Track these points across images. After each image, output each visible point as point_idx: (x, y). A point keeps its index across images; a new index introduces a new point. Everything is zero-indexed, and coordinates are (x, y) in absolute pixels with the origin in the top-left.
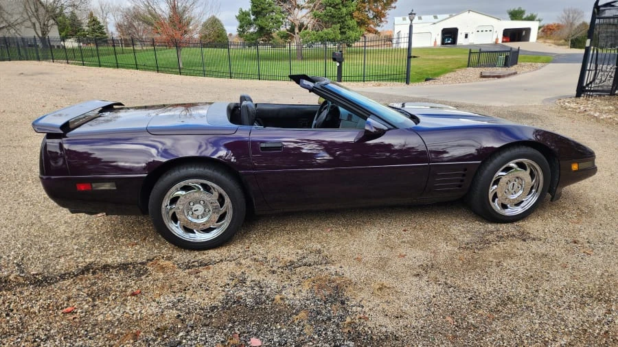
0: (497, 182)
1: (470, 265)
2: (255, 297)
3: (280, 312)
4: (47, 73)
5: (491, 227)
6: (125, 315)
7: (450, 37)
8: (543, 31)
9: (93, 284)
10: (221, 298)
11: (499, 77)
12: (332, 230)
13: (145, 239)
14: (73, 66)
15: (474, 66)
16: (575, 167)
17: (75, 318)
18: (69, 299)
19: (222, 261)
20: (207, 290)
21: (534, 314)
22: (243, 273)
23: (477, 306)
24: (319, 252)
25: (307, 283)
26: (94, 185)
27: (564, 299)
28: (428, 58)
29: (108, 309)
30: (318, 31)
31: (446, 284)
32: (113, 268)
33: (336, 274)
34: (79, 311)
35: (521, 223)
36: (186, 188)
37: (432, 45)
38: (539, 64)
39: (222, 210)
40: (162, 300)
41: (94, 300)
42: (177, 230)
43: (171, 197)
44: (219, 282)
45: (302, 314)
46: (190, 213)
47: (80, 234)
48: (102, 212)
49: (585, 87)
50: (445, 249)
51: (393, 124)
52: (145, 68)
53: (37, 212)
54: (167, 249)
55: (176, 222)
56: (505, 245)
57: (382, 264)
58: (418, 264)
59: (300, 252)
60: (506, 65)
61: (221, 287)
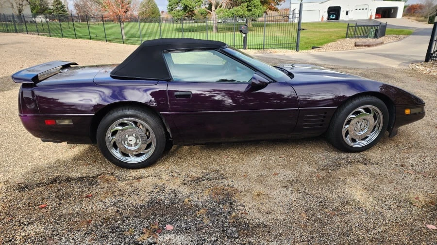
0: (348, 123)
1: (324, 180)
2: (171, 200)
3: (187, 209)
4: (23, 43)
5: (343, 155)
6: (81, 210)
7: (334, 14)
8: (408, 10)
9: (59, 190)
10: (147, 200)
11: (369, 46)
12: (228, 157)
13: (95, 161)
14: (43, 37)
15: (350, 37)
17: (47, 211)
18: (43, 199)
19: (149, 176)
20: (138, 195)
21: (364, 213)
22: (163, 184)
23: (324, 206)
24: (218, 171)
25: (207, 192)
26: (57, 121)
27: (387, 203)
28: (316, 30)
29: (70, 206)
31: (305, 192)
32: (73, 180)
33: (228, 185)
34: (50, 207)
35: (365, 153)
36: (122, 124)
37: (320, 20)
38: (402, 36)
39: (149, 141)
40: (107, 200)
41: (60, 200)
42: (117, 154)
43: (112, 131)
44: (146, 189)
45: (203, 211)
46: (126, 142)
47: (50, 157)
48: (64, 141)
49: (432, 54)
50: (307, 169)
52: (97, 39)
53: (20, 142)
54: (111, 167)
55: (116, 149)
56: (351, 168)
57: (261, 180)
58: (286, 179)
59: (204, 171)
60: (376, 36)
61: (148, 193)
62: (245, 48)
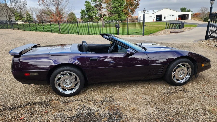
0: (175, 71)
1: (165, 101)
2: (88, 113)
3: (97, 118)
4: (11, 34)
5: (173, 87)
6: (42, 120)
7: (159, 18)
8: (193, 15)
9: (30, 109)
10: (76, 113)
11: (177, 33)
12: (115, 89)
13: (48, 93)
14: (21, 31)
15: (168, 29)
16: (203, 65)
17: (24, 121)
18: (22, 114)
19: (76, 100)
20: (71, 111)
21: (188, 118)
22: (84, 105)
23: (168, 115)
24: (111, 97)
25: (107, 108)
26: (31, 74)
27: (199, 113)
28: (151, 26)
29: (36, 118)
30: (110, 17)
31: (157, 108)
32: (37, 103)
33: (117, 104)
34: (26, 119)
35: (184, 86)
36: (63, 75)
37: (152, 21)
38: (192, 28)
39: (76, 82)
40: (55, 114)
41: (31, 115)
42: (60, 89)
43: (58, 78)
44: (75, 108)
45: (105, 119)
46: (65, 83)
47: (25, 92)
48: (33, 83)
49: (208, 36)
50: (156, 95)
51: (137, 51)
52: (47, 31)
53: (10, 84)
54: (57, 97)
55: (60, 87)
56: (178, 94)
57: (134, 101)
58: (146, 101)
59: (104, 97)
60: (180, 28)
61: (76, 110)
62: (118, 35)
